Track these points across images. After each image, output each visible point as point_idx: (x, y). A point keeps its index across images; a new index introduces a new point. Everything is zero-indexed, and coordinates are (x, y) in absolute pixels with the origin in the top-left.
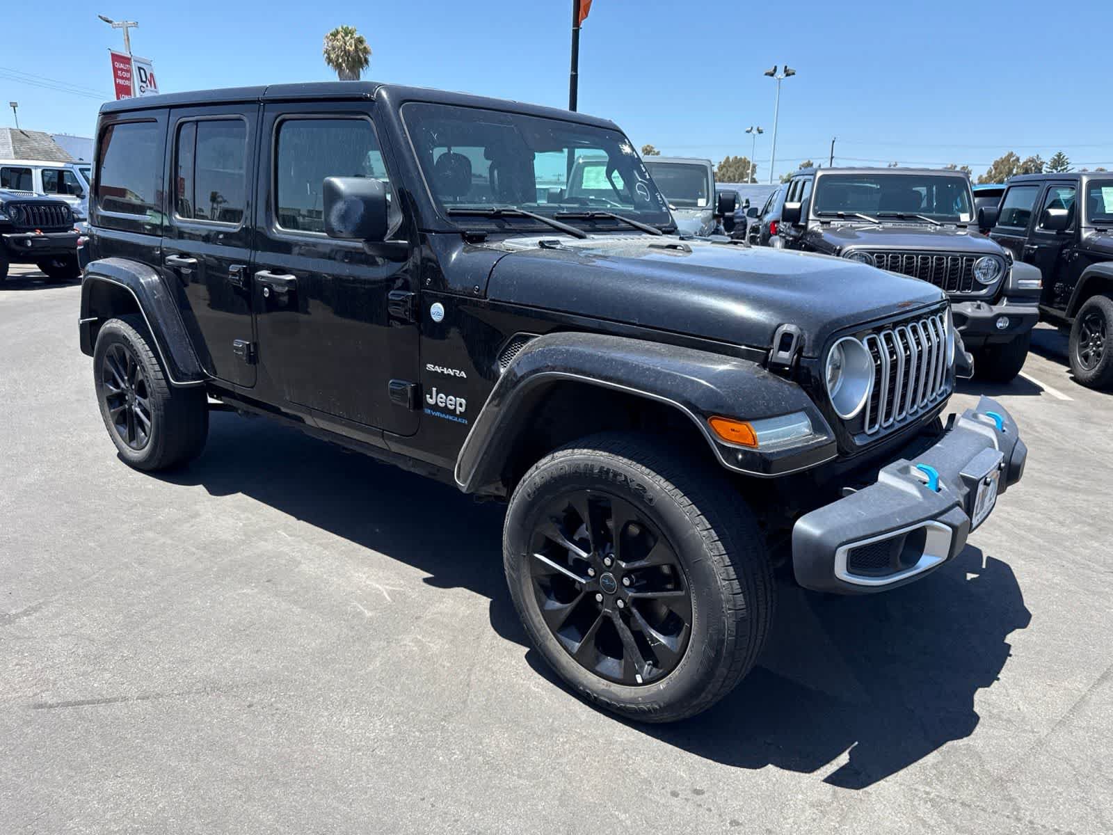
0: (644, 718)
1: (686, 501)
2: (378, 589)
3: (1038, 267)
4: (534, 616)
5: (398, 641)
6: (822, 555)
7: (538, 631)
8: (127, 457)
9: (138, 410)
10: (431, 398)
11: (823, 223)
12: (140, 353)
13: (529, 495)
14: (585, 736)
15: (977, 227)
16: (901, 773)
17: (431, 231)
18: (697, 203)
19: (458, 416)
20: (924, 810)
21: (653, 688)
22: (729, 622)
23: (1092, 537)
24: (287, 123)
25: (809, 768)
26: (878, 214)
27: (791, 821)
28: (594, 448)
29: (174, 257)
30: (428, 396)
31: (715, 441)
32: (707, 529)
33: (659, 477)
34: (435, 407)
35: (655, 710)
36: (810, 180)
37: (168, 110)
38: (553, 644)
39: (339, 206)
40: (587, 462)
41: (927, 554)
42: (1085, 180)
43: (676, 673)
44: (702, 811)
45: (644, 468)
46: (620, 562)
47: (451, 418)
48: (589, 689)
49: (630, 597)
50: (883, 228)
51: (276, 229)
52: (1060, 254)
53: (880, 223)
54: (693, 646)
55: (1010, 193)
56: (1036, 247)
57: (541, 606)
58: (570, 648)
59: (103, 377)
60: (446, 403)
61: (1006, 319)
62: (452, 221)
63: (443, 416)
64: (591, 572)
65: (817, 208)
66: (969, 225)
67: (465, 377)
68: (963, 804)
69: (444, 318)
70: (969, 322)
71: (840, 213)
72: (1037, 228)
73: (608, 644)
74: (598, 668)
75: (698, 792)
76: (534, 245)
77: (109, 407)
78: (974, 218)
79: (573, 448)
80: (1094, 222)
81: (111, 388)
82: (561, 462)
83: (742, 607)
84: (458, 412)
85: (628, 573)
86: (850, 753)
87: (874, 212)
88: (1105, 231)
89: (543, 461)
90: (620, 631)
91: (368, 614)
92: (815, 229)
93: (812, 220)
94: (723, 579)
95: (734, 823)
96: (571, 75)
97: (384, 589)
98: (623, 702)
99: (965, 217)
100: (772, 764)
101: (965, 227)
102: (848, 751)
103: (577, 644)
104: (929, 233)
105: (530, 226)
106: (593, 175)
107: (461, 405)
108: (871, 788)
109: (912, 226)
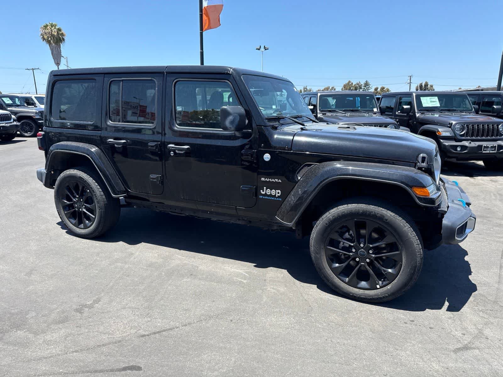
0: (380, 301)
1: (400, 218)
2: (238, 272)
3: (409, 128)
4: (327, 271)
5: (266, 289)
6: (451, 231)
7: (330, 276)
8: (77, 233)
9: (84, 210)
10: (263, 191)
11: (323, 114)
12: (91, 184)
13: (326, 224)
15: (380, 113)
16: (467, 304)
17: (262, 126)
18: (272, 107)
19: (277, 198)
20: (481, 314)
21: (385, 289)
22: (418, 259)
24: (180, 82)
25: (440, 308)
26: (344, 110)
27: (446, 324)
28: (358, 203)
29: (112, 140)
30: (261, 191)
31: (416, 196)
32: (409, 228)
33: (388, 211)
34: (266, 195)
35: (386, 296)
36: (315, 97)
37: (104, 75)
38: (337, 280)
41: (468, 229)
42: (414, 94)
43: (395, 281)
44: (418, 326)
45: (382, 208)
46: (369, 245)
47: (273, 198)
48: (356, 294)
49: (374, 257)
50: (349, 115)
51: (177, 127)
52: (408, 122)
53: (345, 113)
54: (403, 270)
55: (383, 100)
56: (398, 120)
57: (330, 266)
58: (344, 281)
59: (59, 197)
60: (271, 193)
62: (267, 121)
63: (269, 198)
64: (354, 250)
65: (320, 108)
67: (281, 182)
68: (490, 310)
69: (270, 159)
71: (329, 110)
72: (397, 113)
73: (363, 276)
74: (359, 286)
75: (413, 321)
76: (299, 129)
77: (64, 211)
78: (378, 110)
79: (347, 204)
80: (420, 110)
81: (65, 201)
82: (343, 210)
83: (422, 253)
84: (277, 196)
85: (371, 248)
87: (342, 109)
88: (424, 113)
89: (332, 210)
90: (369, 271)
91: (245, 281)
92: (321, 116)
93: (319, 113)
94: (416, 244)
95: (431, 328)
97: (242, 272)
98: (372, 296)
99: (375, 110)
100: (427, 308)
101: (376, 113)
102: (446, 301)
103: (347, 279)
104: (366, 116)
107: (278, 193)
108: (462, 310)
109: (357, 114)
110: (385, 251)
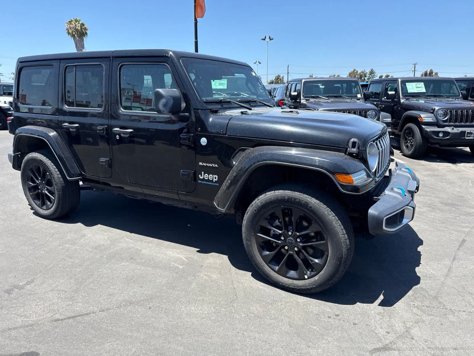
0: (309, 292)
1: (325, 206)
2: (179, 257)
3: (390, 114)
4: (258, 258)
5: (198, 276)
6: (378, 221)
7: (260, 264)
8: (41, 214)
9: (46, 192)
10: (201, 176)
11: (307, 100)
12: (49, 167)
13: (255, 211)
14: (288, 302)
15: (364, 99)
16: (403, 299)
17: (199, 109)
19: (214, 183)
20: (415, 310)
21: (312, 280)
22: (344, 250)
23: (432, 212)
24: (124, 66)
25: (372, 302)
26: (327, 96)
27: (373, 320)
28: (284, 190)
29: (66, 124)
30: (200, 175)
31: (338, 183)
32: (334, 216)
33: (313, 199)
34: (204, 180)
35: (314, 288)
36: (300, 83)
37: (59, 60)
38: (267, 268)
39: (163, 101)
40: (282, 195)
41: (405, 218)
42: (400, 80)
43: (322, 272)
44: (342, 322)
45: (306, 195)
46: (296, 233)
47: (211, 183)
48: (285, 284)
49: (301, 246)
50: (331, 101)
51: (121, 110)
52: (393, 109)
53: (328, 99)
54: (330, 261)
55: (371, 86)
56: (383, 106)
57: (261, 254)
58: (274, 269)
59: (25, 179)
60: (208, 178)
62: (206, 105)
63: (207, 183)
64: (282, 238)
65: (304, 94)
66: (361, 98)
67: (217, 166)
68: (427, 306)
69: (207, 144)
71: (312, 96)
72: (383, 99)
73: (292, 265)
74: (288, 275)
75: (338, 315)
76: (239, 113)
77: (29, 192)
78: (362, 96)
79: (275, 191)
80: (404, 96)
81: (31, 183)
82: (270, 196)
84: (214, 181)
85: (299, 237)
86: (383, 295)
87: (325, 95)
88: (409, 99)
89: (261, 197)
90: (297, 260)
91: (181, 267)
92: (304, 103)
93: (302, 99)
94: (342, 234)
95: (354, 324)
96: (195, 41)
97: (182, 257)
98: (300, 287)
99: (359, 96)
100: (358, 302)
101: (359, 99)
102: (382, 294)
103: (277, 267)
104: (348, 102)
105: (230, 106)
107: (215, 178)
108: (395, 305)
109: (341, 100)
110: (314, 240)
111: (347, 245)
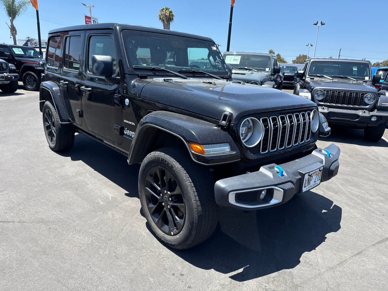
0: (172, 247)
1: (185, 172)
4: (145, 209)
5: (106, 213)
6: (225, 195)
7: (146, 214)
8: (51, 147)
9: (53, 131)
11: (311, 79)
12: (53, 111)
13: (144, 167)
14: (153, 251)
15: (371, 82)
17: (127, 74)
18: (266, 70)
21: (175, 237)
22: (196, 216)
24: (92, 37)
26: (333, 76)
28: (161, 152)
29: (62, 81)
30: (124, 131)
31: (190, 150)
32: (190, 183)
33: (178, 163)
34: (126, 135)
35: (176, 245)
37: (64, 32)
38: (150, 219)
40: (158, 156)
41: (274, 199)
43: (181, 232)
44: (180, 281)
45: (174, 159)
46: (169, 192)
47: (131, 139)
48: (159, 236)
49: (171, 205)
50: (332, 81)
51: (88, 73)
53: (332, 79)
54: (186, 223)
57: (148, 205)
58: (155, 221)
59: (44, 119)
60: (129, 133)
61: (375, 117)
62: (135, 71)
63: (129, 138)
64: (161, 195)
65: (309, 73)
66: (368, 81)
67: (134, 125)
69: (129, 104)
70: (360, 118)
71: (318, 75)
74: (162, 229)
75: (182, 275)
76: (162, 80)
77: (46, 130)
78: (371, 79)
79: (156, 151)
81: (47, 123)
82: (152, 156)
83: (201, 211)
84: (132, 137)
85: (170, 196)
86: (244, 269)
87: (330, 75)
89: (148, 155)
90: (168, 216)
91: (101, 203)
92: (308, 81)
93: (307, 77)
94: (194, 201)
95: (190, 287)
96: (230, 23)
97: (110, 195)
98: (167, 241)
99: (367, 78)
100: (213, 269)
103: (157, 219)
104: (350, 84)
106: (229, 59)
107: (133, 134)
109: (345, 81)
111: (198, 212)
